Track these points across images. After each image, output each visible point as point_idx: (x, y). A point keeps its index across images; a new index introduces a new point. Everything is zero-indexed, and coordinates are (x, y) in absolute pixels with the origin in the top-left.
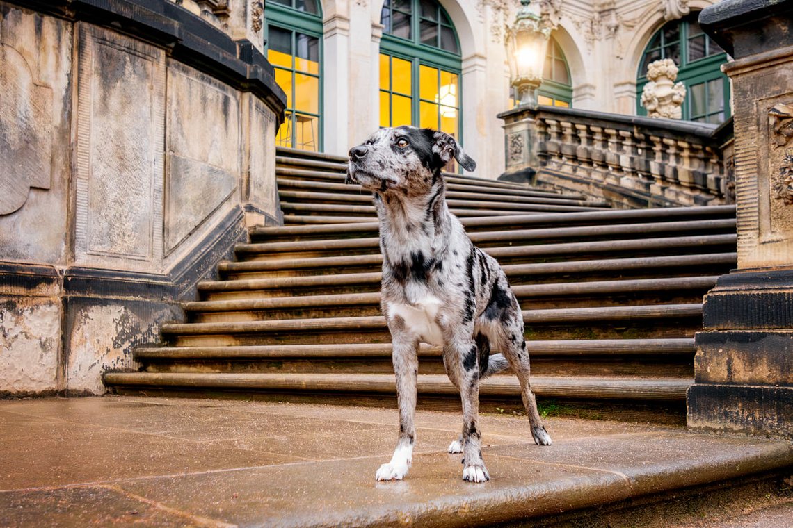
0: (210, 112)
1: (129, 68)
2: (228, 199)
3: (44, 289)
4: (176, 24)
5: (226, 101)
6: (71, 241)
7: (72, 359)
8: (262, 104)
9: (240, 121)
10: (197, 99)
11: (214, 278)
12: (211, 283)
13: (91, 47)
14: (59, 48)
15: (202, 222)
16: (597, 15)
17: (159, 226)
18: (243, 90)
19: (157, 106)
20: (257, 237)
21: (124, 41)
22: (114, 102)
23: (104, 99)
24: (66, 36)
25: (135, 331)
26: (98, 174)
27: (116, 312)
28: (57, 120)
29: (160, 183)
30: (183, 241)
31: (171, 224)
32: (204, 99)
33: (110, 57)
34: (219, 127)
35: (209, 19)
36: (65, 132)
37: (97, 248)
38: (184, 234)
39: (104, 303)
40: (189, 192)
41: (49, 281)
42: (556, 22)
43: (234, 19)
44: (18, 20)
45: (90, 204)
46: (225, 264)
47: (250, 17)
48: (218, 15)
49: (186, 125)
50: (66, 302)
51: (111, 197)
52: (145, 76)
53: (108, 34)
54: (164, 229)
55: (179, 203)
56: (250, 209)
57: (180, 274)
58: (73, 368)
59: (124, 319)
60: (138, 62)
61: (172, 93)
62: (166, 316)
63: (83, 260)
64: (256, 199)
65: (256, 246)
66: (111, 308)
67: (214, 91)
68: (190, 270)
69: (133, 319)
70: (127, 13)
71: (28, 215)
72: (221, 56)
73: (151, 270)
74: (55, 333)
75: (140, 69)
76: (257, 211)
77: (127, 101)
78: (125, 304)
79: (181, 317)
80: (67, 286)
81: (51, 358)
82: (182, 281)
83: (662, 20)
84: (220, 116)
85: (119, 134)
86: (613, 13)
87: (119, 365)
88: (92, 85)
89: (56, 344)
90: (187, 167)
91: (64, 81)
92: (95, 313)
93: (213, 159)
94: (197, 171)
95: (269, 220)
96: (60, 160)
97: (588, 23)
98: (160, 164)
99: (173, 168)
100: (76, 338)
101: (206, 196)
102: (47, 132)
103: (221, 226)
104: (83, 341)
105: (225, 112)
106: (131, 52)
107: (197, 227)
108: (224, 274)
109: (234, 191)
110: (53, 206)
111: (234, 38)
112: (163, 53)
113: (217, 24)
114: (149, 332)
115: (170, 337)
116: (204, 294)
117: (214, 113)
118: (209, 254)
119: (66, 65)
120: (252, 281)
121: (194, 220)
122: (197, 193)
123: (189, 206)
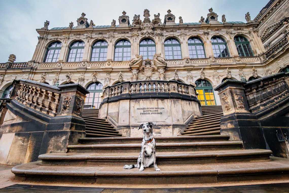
0: (187, 105)
1: (177, 102)
2: (192, 114)
3: (170, 126)
4: (181, 96)
5: (189, 103)
6: (173, 121)
7: (174, 134)
8: (195, 102)
9: (192, 105)
10: (185, 104)
11: (191, 124)
12: (189, 125)
13: (172, 101)
14: (169, 102)
15: (188, 117)
16: (266, 72)
17: (182, 119)
18: (192, 101)
19: (180, 105)
20: (196, 118)
21: (176, 99)
22: (175, 106)
23: (174, 106)
24: (170, 100)
25: (181, 131)
26: (174, 114)
27: (178, 129)
28: (170, 109)
29: (182, 114)
30: (186, 120)
31: (184, 118)
32: (186, 103)
33: (174, 102)
34: (189, 106)
35: (186, 94)
36: (171, 110)
37: (175, 122)
38: (186, 119)
39: (177, 128)
40: (186, 114)
41: (171, 126)
42: (256, 76)
43: (190, 93)
44: (165, 100)
45: (174, 117)
46: (192, 122)
47: (192, 93)
48: (188, 94)
49: (184, 107)
50: (173, 128)
51: (176, 116)
52: (179, 103)
53: (174, 99)
54: (183, 119)
55: (185, 116)
56: (195, 115)
57: (186, 124)
58: (174, 135)
59: (179, 129)
60: (178, 101)
61: (182, 104)
62: (184, 129)
63: (174, 123)
64: (196, 114)
65: (195, 120)
66: (178, 128)
67: (188, 102)
68: (187, 123)
69: (180, 129)
70: (175, 97)
71: (168, 119)
72: (188, 98)
73: (182, 124)
74: (172, 131)
75: (178, 102)
76: (196, 115)
77: (177, 106)
78: (179, 128)
79: (186, 129)
80: (173, 126)
81: (172, 134)
82: (186, 125)
83: (281, 69)
84: (189, 105)
85: (176, 109)
86: (269, 71)
87: (179, 135)
88: (173, 105)
89: (172, 132)
90: (185, 112)
91: (170, 105)
92: (176, 129)
93: (189, 110)
94: (187, 112)
95: (198, 116)
96: (171, 113)
97: (265, 74)
98: (182, 111)
99: (183, 112)
100: (174, 132)
101: (188, 114)
102: (169, 110)
103: (191, 118)
104: (175, 132)
105: (190, 104)
106: (177, 100)
107: (188, 118)
108: (192, 123)
109: (192, 113)
110: (170, 118)
111: (190, 95)
112: (180, 100)
113: (188, 95)
114: (182, 131)
115: (185, 131)
116: (189, 126)
117: (188, 105)
118: (189, 121)
119: (170, 103)
120: (194, 124)
121: (187, 117)
122: (187, 114)
123: (186, 116)
